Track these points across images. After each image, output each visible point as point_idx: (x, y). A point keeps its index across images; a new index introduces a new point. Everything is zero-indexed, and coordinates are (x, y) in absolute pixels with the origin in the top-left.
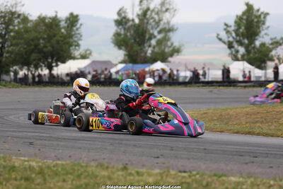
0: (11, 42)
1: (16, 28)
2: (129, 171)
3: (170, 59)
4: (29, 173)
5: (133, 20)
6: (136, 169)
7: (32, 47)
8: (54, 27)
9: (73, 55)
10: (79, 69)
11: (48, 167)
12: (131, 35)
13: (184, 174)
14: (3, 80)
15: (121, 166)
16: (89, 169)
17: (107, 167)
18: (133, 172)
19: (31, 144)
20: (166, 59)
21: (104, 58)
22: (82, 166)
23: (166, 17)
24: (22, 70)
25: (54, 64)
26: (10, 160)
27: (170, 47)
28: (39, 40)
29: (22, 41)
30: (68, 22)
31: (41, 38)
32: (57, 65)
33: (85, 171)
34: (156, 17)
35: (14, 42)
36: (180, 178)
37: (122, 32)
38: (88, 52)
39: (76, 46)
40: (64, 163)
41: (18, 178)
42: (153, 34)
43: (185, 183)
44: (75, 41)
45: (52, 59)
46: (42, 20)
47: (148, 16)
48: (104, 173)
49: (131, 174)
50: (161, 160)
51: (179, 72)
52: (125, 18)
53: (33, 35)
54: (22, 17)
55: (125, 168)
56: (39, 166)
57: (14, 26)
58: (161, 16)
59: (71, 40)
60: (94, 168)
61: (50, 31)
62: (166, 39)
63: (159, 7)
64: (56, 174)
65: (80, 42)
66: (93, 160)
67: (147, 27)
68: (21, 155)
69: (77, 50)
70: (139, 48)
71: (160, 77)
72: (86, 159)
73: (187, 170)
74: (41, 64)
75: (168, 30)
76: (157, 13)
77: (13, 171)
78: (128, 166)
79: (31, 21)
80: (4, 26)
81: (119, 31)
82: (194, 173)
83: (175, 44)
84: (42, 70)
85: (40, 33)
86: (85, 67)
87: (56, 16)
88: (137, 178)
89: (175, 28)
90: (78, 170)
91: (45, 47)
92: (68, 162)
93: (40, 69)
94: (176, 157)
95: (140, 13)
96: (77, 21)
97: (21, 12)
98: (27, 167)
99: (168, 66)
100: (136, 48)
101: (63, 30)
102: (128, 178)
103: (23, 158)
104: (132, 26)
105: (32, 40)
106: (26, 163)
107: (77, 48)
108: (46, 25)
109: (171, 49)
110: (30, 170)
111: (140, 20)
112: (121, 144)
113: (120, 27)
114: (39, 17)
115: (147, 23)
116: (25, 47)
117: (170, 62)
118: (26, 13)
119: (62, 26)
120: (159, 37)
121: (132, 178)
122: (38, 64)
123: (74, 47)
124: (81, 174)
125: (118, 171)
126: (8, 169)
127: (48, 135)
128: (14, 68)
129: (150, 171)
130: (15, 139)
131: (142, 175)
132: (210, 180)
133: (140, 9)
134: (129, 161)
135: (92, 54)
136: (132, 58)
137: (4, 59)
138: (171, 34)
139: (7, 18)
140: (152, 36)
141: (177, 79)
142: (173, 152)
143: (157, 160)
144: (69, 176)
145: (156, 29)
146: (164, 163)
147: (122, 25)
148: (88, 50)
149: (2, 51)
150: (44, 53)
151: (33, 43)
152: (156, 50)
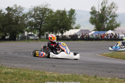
0: (45, 21)
1: (47, 15)
2: (97, 78)
3: (115, 29)
4: (53, 79)
5: (99, 12)
6: (100, 77)
7: (54, 24)
8: (64, 15)
9: (72, 27)
10: (75, 33)
11: (62, 76)
12: (98, 18)
13: (121, 80)
14: (42, 38)
16: (80, 77)
17: (88, 77)
18: (99, 79)
19: (54, 66)
20: (114, 29)
21: (86, 28)
22: (76, 76)
23: (113, 10)
24: (50, 34)
25: (64, 31)
26: (45, 73)
27: (115, 23)
28: (57, 21)
29: (50, 21)
30: (70, 13)
31: (58, 20)
32: (65, 32)
33: (78, 78)
34: (109, 10)
35: (46, 21)
37: (94, 17)
38: (79, 26)
39: (73, 23)
40: (68, 74)
42: (108, 18)
44: (73, 21)
45: (63, 29)
46: (58, 12)
47: (105, 10)
48: (87, 79)
49: (98, 80)
50: (111, 73)
51: (119, 35)
52: (95, 11)
53: (55, 18)
54: (50, 11)
55: (95, 77)
56: (58, 76)
58: (111, 10)
59: (71, 21)
60: (82, 77)
61: (62, 17)
62: (113, 20)
63: (110, 6)
65: (75, 22)
66: (81, 73)
67: (105, 16)
68: (49, 71)
70: (101, 24)
71: (111, 37)
72: (78, 73)
73: (123, 78)
74: (58, 31)
75: (114, 16)
77: (46, 78)
78: (97, 76)
79: (54, 12)
80: (42, 14)
81: (92, 16)
83: (117, 23)
84: (58, 34)
85: (58, 17)
86: (78, 33)
87: (65, 10)
88: (101, 81)
89: (117, 15)
90: (75, 78)
91: (60, 24)
92: (70, 74)
93: (57, 33)
94: (118, 72)
95: (102, 8)
96: (74, 12)
97: (49, 8)
98: (52, 76)
99: (114, 32)
100: (100, 24)
101: (68, 16)
102: (97, 81)
103: (50, 72)
104: (98, 14)
105: (54, 21)
106: (52, 75)
107: (74, 24)
108: (60, 14)
110: (54, 78)
111: (101, 12)
112: (94, 66)
113: (93, 15)
114: (57, 11)
115: (105, 13)
116: (51, 23)
117: (115, 30)
118: (52, 9)
119: (67, 14)
120: (110, 19)
121: (98, 81)
122: (57, 31)
123: (72, 24)
124: (76, 79)
125: (92, 78)
126: (44, 77)
127: (61, 62)
128: (46, 33)
129: (106, 78)
130: (47, 64)
131: (103, 80)
133: (102, 7)
134: (97, 74)
135: (81, 27)
136: (98, 29)
137: (42, 29)
138: (115, 18)
139: (43, 11)
140: (107, 19)
141: (118, 38)
142: (117, 70)
143: (109, 74)
145: (109, 16)
146: (113, 75)
147: (94, 14)
148: (79, 25)
149: (41, 25)
150: (59, 26)
151: (54, 22)
152: (109, 25)
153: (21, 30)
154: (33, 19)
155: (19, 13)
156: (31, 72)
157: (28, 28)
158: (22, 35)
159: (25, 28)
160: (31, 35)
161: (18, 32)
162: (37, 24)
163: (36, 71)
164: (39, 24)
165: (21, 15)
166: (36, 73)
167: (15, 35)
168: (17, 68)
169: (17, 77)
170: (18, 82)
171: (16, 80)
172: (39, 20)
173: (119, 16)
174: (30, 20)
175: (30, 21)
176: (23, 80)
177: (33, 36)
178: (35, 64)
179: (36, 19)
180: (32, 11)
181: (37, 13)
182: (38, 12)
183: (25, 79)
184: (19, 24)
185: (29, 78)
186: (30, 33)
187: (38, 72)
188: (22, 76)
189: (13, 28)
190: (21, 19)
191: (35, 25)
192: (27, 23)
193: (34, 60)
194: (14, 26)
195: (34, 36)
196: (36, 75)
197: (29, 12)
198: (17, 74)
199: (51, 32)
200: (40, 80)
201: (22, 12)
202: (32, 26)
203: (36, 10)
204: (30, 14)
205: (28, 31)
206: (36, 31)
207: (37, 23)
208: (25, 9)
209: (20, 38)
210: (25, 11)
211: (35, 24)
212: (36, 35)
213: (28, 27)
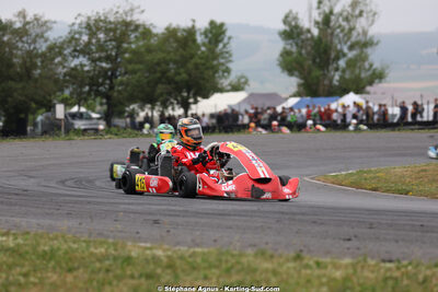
0: (126, 68)
1: (133, 46)
3: (368, 88)
4: (152, 266)
5: (309, 31)
6: (316, 259)
7: (158, 75)
8: (190, 43)
9: (219, 86)
10: (230, 106)
11: (182, 258)
12: (308, 53)
13: (388, 265)
14: (115, 126)
15: (292, 254)
16: (244, 260)
17: (272, 257)
18: (311, 263)
19: (156, 222)
20: (364, 88)
21: (268, 88)
22: (233, 256)
23: (361, 24)
24: (143, 110)
25: (191, 100)
26: (124, 247)
27: (369, 70)
28: (168, 64)
29: (141, 66)
30: (210, 35)
31: (171, 60)
32: (196, 102)
33: (238, 263)
34: (344, 24)
35: (130, 67)
36: (382, 271)
37: (294, 49)
38: (243, 80)
39: (224, 72)
40: (206, 250)
41: (136, 275)
42: (341, 51)
43: (391, 278)
44: (223, 64)
45: (189, 93)
46: (171, 33)
47: (332, 24)
48: (267, 265)
49: (307, 266)
50: (354, 243)
52: (297, 27)
53: (160, 55)
54: (141, 30)
55: (298, 257)
56: (169, 257)
57: (130, 43)
58: (352, 23)
59: (215, 63)
60: (251, 258)
61: (184, 50)
62: (362, 58)
63: (349, 9)
64: (194, 268)
65: (230, 65)
66: (250, 246)
67: (332, 43)
68: (140, 240)
69: (226, 78)
70: (321, 72)
72: (238, 244)
73: (394, 258)
74: (172, 100)
75: (365, 44)
76: (347, 19)
77: (129, 265)
78: (304, 254)
79: (156, 35)
80: (114, 43)
81: (288, 47)
82: (405, 262)
83: (374, 67)
84: (173, 109)
85: (169, 53)
86: (239, 104)
87: (193, 27)
88: (317, 272)
89: (375, 41)
90: (227, 261)
91: (177, 74)
92: (212, 249)
93: (170, 108)
94: (378, 238)
95: (319, 19)
96: (223, 33)
97: (140, 22)
98: (150, 257)
99: (363, 98)
100: (316, 73)
101: (203, 49)
102: (303, 271)
103: (143, 244)
104: (307, 39)
105: (158, 64)
106: (148, 252)
107: (226, 74)
108: (177, 40)
109: (370, 73)
110: (155, 263)
111: (320, 30)
112: (294, 220)
113: (290, 41)
114: (167, 29)
115: (332, 34)
116: (147, 75)
117: (368, 93)
118: (148, 23)
120: (351, 55)
121: (309, 272)
122: (168, 100)
123: (221, 73)
124: (231, 268)
125: (288, 260)
126: (119, 261)
127: (181, 209)
128: (131, 107)
129: (336, 260)
130: (132, 215)
131: (325, 267)
132: (429, 273)
133: (320, 14)
134: (305, 246)
135: (250, 82)
136: (310, 89)
137: (115, 94)
138: (369, 51)
139: (118, 32)
140: (340, 55)
142: (372, 231)
143: (348, 244)
144: (214, 270)
145: (346, 43)
146: (358, 249)
147: (293, 38)
148: (242, 77)
149: (111, 82)
150: (176, 83)
151: (159, 69)
152: (347, 76)
153: (44, 97)
154: (82, 60)
155: (34, 41)
156: (75, 246)
157: (67, 93)
158: (47, 118)
159: (58, 94)
160: (80, 116)
161: (34, 105)
162: (98, 77)
163: (95, 242)
164: (106, 77)
165: (42, 47)
166: (92, 249)
167: (22, 116)
168: (28, 233)
169: (27, 263)
170: (32, 279)
171: (26, 275)
172: (104, 65)
173: (380, 45)
174: (72, 65)
175: (75, 69)
176: (49, 274)
177: (87, 119)
178: (91, 217)
179: (93, 61)
180: (80, 33)
181: (99, 40)
182: (101, 36)
183: (54, 268)
184: (36, 80)
185: (70, 264)
186: (75, 109)
187: (101, 243)
188: (44, 259)
189: (15, 94)
190: (42, 62)
191: (93, 82)
192: (65, 75)
193: (89, 203)
194: (20, 86)
195: (90, 118)
196: (92, 254)
197: (69, 36)
198: (27, 253)
199: (148, 103)
200: (108, 271)
201: (46, 35)
202: (82, 85)
203: (93, 27)
204: (74, 42)
205: (67, 103)
206: (94, 100)
207: (100, 72)
208: (54, 25)
209: (40, 126)
210: (57, 34)
211: (92, 78)
212: (94, 115)
213: (67, 87)
